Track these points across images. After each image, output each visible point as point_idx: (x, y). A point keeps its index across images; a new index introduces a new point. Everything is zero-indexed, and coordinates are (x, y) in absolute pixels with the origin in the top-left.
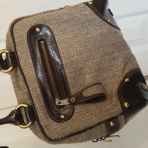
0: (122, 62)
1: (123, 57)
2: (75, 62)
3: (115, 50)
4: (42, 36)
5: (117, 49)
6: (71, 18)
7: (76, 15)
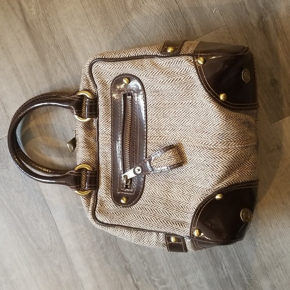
0: (225, 167)
1: (229, 158)
2: (164, 138)
3: (220, 144)
4: (130, 90)
5: (224, 144)
6: (169, 80)
7: (177, 77)
